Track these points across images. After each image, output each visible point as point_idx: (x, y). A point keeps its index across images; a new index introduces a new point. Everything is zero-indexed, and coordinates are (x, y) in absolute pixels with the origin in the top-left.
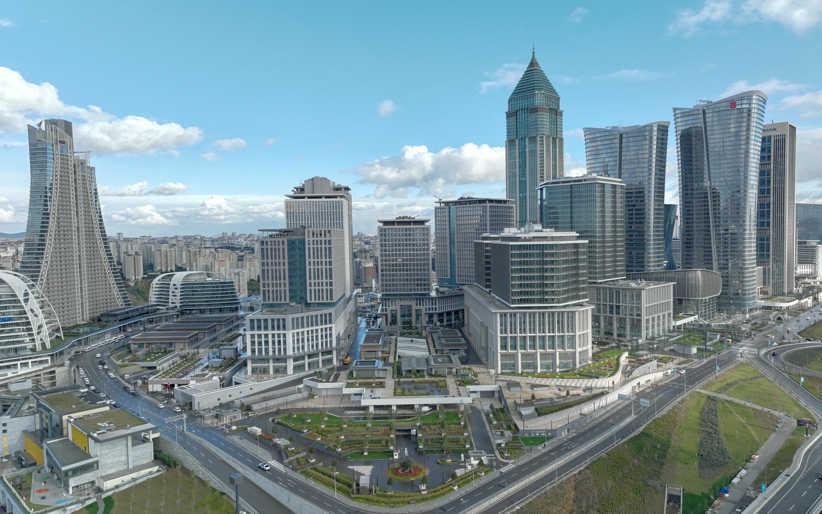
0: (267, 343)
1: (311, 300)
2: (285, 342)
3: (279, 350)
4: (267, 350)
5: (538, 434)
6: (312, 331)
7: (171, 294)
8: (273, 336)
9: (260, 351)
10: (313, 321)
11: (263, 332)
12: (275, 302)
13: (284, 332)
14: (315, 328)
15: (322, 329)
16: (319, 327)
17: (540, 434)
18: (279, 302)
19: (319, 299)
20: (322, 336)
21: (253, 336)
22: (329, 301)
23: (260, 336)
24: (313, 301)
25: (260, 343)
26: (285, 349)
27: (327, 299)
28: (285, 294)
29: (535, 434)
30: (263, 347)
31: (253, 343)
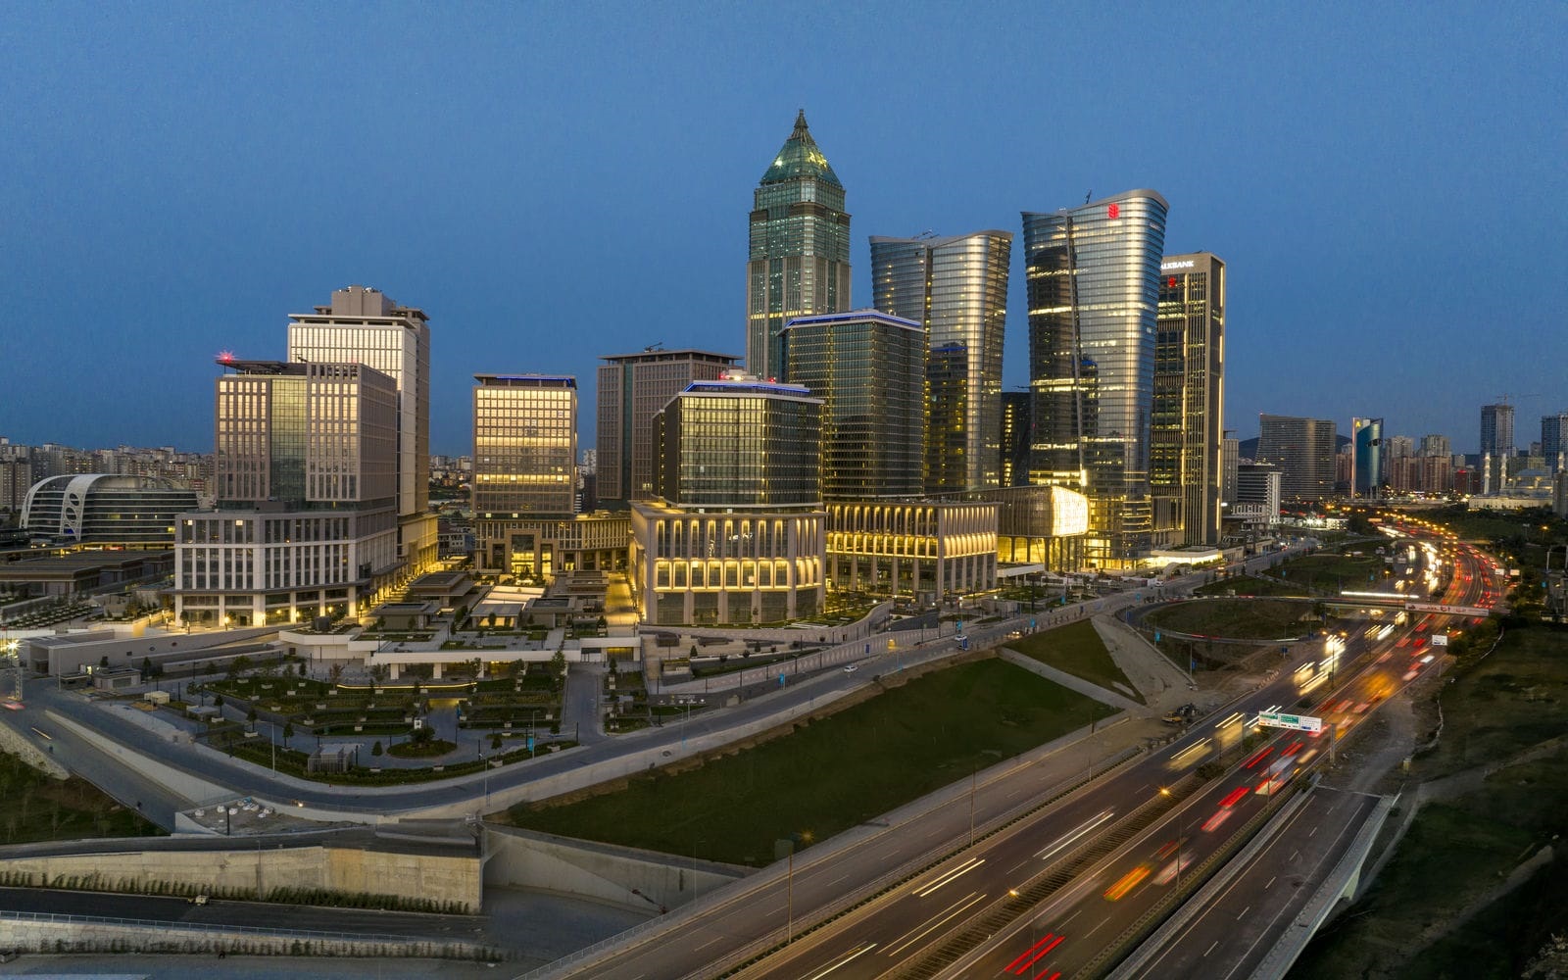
0: (215, 566)
1: (313, 495)
2: (250, 566)
3: (239, 580)
4: (215, 581)
5: (681, 702)
6: (307, 548)
7: (63, 513)
8: (228, 552)
9: (201, 581)
10: (308, 532)
11: (207, 546)
12: (242, 498)
13: (249, 546)
14: (312, 543)
15: (327, 547)
16: (322, 543)
17: (685, 700)
18: (249, 498)
19: (329, 496)
20: (327, 560)
21: (186, 552)
22: (348, 499)
23: (201, 552)
24: (317, 498)
25: (201, 566)
26: (250, 580)
27: (344, 495)
28: (262, 483)
29: (677, 701)
30: (208, 574)
31: (187, 566)
